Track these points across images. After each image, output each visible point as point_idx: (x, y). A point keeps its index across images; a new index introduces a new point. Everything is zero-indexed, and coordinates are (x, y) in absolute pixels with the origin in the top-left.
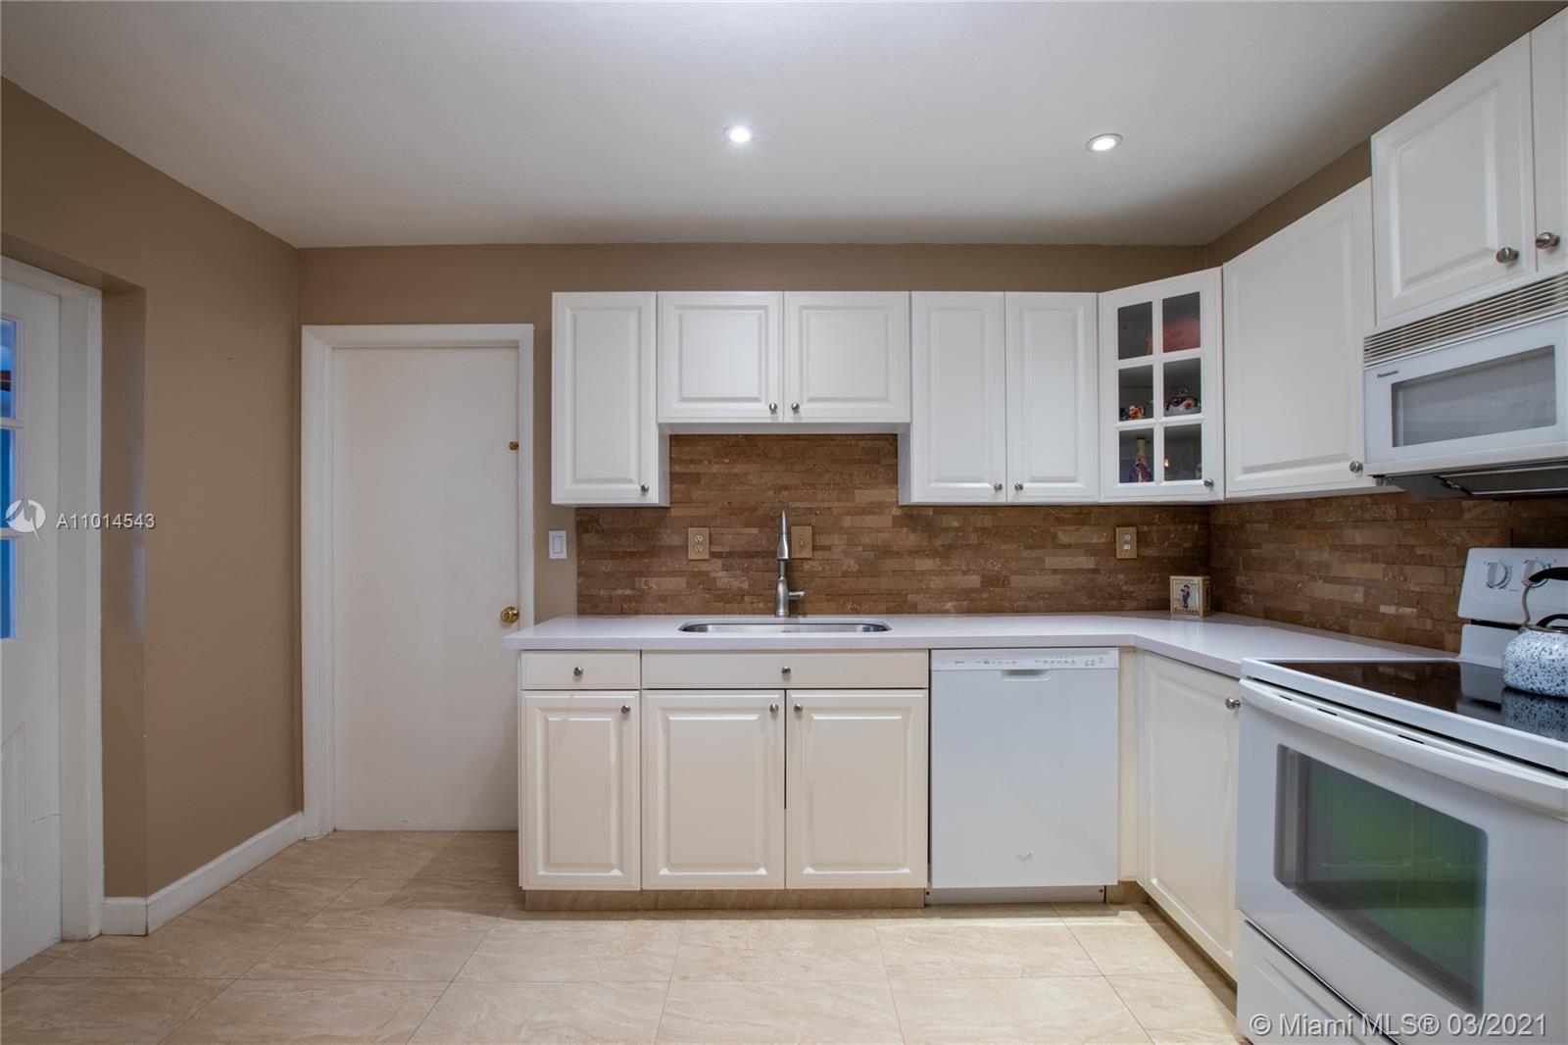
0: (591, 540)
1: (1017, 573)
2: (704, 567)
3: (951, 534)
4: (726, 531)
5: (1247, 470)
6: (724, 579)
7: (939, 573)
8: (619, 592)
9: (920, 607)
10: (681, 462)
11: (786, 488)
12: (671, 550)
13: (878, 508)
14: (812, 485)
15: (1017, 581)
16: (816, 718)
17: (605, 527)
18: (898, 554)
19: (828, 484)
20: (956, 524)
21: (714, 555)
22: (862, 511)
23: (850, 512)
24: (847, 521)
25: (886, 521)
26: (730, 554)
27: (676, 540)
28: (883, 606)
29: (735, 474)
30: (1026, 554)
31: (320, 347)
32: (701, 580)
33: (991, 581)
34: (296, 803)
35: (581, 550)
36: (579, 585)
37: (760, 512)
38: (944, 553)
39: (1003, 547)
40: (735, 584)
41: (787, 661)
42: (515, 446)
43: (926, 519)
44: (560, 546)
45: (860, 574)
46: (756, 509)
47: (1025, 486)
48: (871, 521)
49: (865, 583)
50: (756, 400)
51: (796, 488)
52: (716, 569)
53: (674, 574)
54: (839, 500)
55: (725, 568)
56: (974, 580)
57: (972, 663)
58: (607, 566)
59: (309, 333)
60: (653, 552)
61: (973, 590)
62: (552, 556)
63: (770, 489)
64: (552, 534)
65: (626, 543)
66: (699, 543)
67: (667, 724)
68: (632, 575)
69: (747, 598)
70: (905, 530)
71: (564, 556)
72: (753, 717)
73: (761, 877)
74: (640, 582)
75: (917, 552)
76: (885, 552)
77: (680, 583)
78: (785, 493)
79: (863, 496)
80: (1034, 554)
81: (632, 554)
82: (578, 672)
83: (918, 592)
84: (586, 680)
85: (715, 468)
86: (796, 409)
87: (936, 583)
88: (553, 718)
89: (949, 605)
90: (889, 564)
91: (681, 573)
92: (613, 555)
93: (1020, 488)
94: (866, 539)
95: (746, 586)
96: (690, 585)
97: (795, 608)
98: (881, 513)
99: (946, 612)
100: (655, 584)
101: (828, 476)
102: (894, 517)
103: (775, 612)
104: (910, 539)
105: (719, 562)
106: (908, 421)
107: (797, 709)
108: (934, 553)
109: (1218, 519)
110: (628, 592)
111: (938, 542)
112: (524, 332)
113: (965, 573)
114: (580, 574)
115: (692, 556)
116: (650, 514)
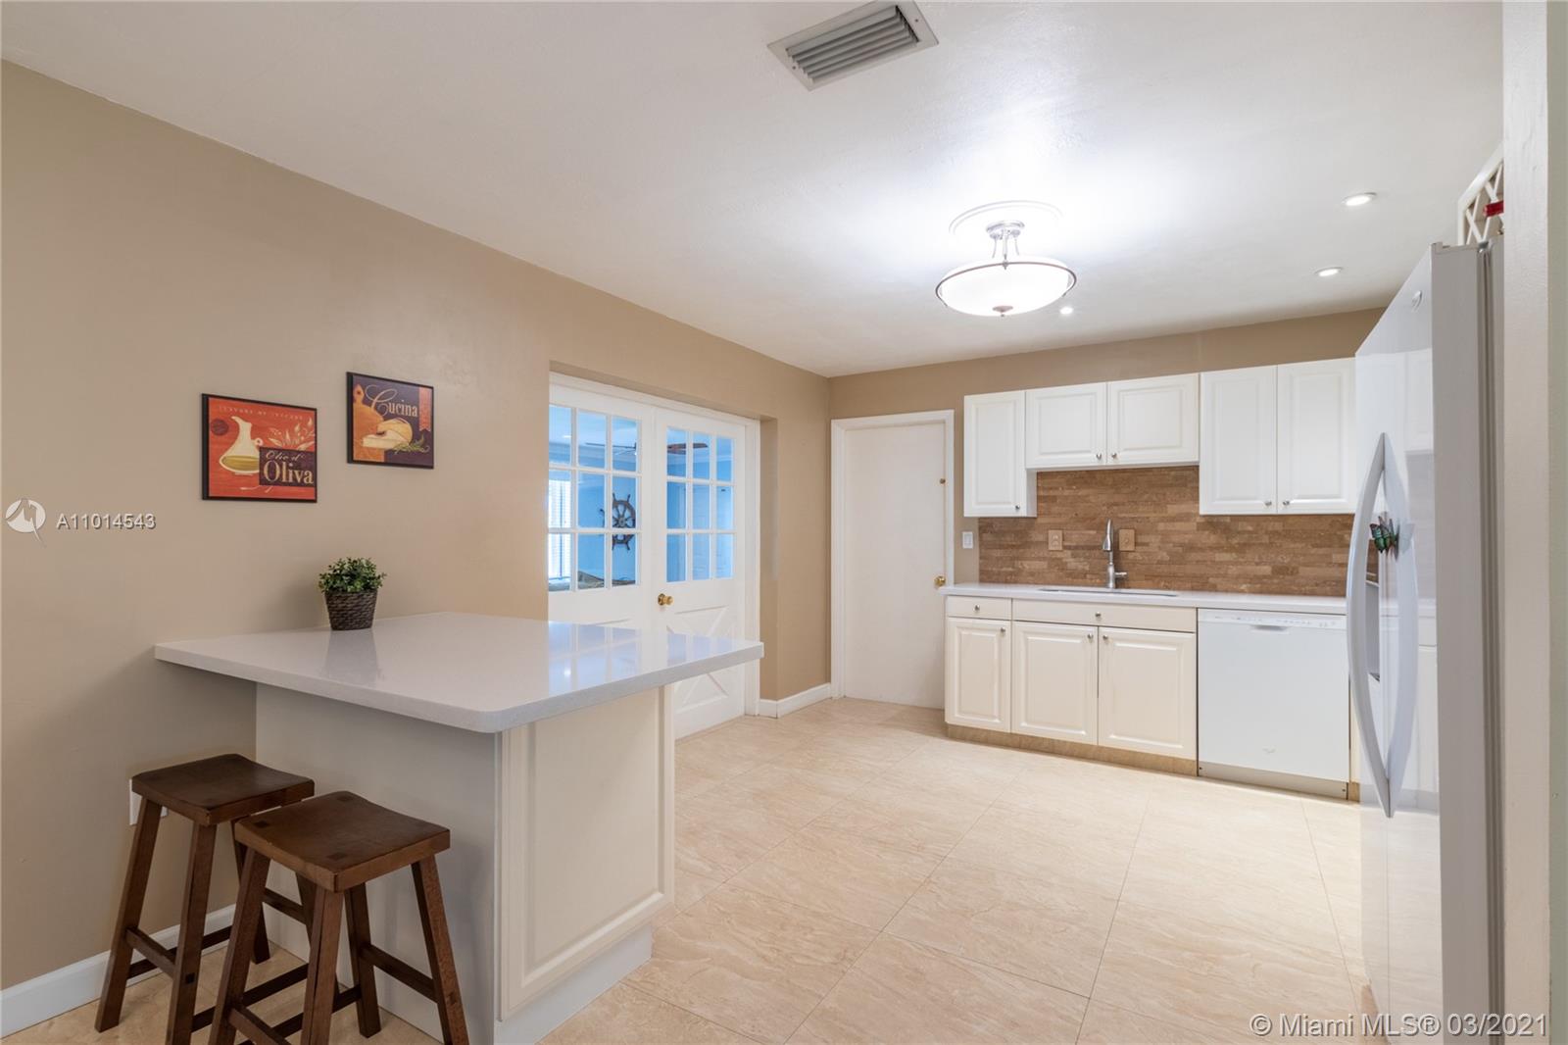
0: (988, 537)
1: (1306, 565)
2: (1059, 555)
3: (1246, 536)
4: (1074, 532)
6: (1072, 563)
7: (1235, 563)
8: (1004, 569)
9: (1219, 586)
10: (1044, 489)
11: (1116, 504)
12: (1038, 543)
13: (1186, 517)
14: (1135, 502)
15: (1304, 571)
16: (1118, 644)
17: (996, 529)
18: (1201, 550)
19: (1146, 501)
20: (1250, 528)
21: (1065, 547)
22: (1173, 519)
23: (1162, 520)
24: (1161, 526)
25: (1192, 526)
26: (1076, 548)
27: (1041, 538)
28: (1189, 585)
29: (1079, 497)
30: (1313, 551)
31: (840, 430)
32: (1057, 563)
33: (1280, 570)
34: (827, 679)
35: (982, 544)
36: (980, 565)
37: (1097, 521)
38: (1241, 549)
39: (1292, 546)
40: (1080, 567)
41: (1099, 609)
42: (943, 481)
43: (1219, 524)
44: (969, 541)
45: (1171, 562)
46: (1094, 519)
47: (1292, 502)
48: (1178, 526)
49: (1174, 568)
50: (1089, 452)
51: (1123, 504)
52: (1067, 556)
53: (1039, 559)
54: (1155, 512)
55: (1074, 556)
56: (1267, 569)
57: (1228, 618)
58: (997, 553)
59: (835, 424)
60: (1027, 545)
61: (1265, 577)
62: (965, 546)
63: (1104, 505)
64: (964, 533)
65: (1009, 539)
66: (1056, 540)
67: (1026, 640)
68: (1013, 559)
69: (1088, 576)
70: (1207, 532)
71: (971, 547)
72: (1078, 641)
73: (1081, 735)
74: (1018, 564)
75: (1218, 548)
76: (1191, 548)
77: (1044, 565)
78: (1115, 508)
79: (1173, 509)
80: (1322, 551)
81: (1013, 546)
82: (977, 608)
83: (1217, 576)
84: (981, 614)
85: (1067, 493)
86: (1114, 456)
87: (1233, 570)
88: (964, 633)
89: (1244, 587)
90: (1194, 556)
91: (1044, 559)
92: (1001, 547)
93: (1287, 503)
94: (1176, 539)
95: (1087, 568)
96: (1049, 567)
97: (1120, 583)
98: (1188, 520)
99: (1242, 592)
100: (1027, 565)
101: (1146, 497)
102: (1198, 523)
103: (1106, 585)
104: (1212, 539)
105: (1069, 552)
106: (1197, 459)
107: (1105, 638)
108: (1231, 549)
110: (1010, 569)
111: (1235, 541)
112: (948, 415)
113: (1257, 564)
114: (981, 558)
115: (1051, 548)
116: (1024, 521)
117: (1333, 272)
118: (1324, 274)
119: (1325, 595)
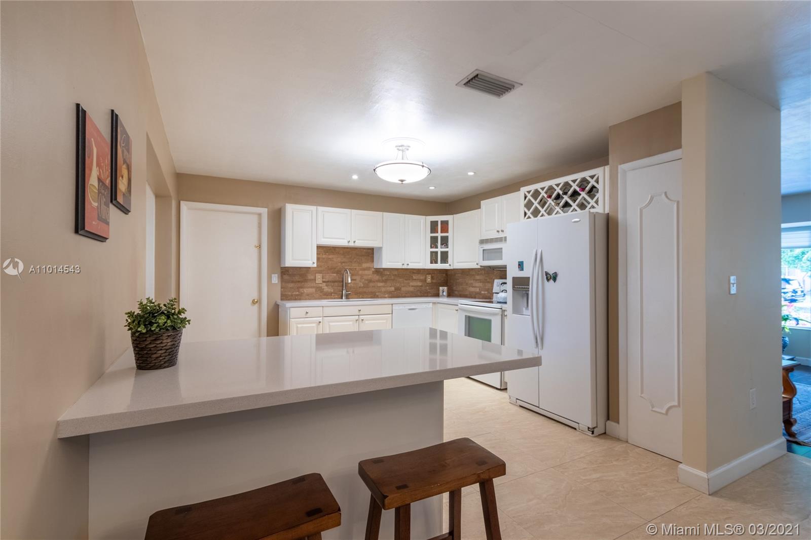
0: (286, 277)
1: (403, 287)
2: (320, 285)
3: (387, 276)
4: (327, 275)
5: (458, 263)
6: (326, 289)
7: (384, 287)
8: (295, 293)
9: (379, 296)
11: (344, 262)
12: (311, 280)
13: (368, 269)
14: (351, 262)
15: (403, 289)
16: (367, 322)
17: (291, 273)
18: (374, 282)
19: (355, 262)
20: (388, 273)
21: (324, 282)
22: (364, 269)
23: (361, 270)
24: (360, 272)
25: (370, 272)
26: (328, 282)
27: (312, 277)
28: (370, 296)
29: (330, 258)
30: (405, 281)
31: (187, 208)
32: (319, 289)
33: (397, 289)
35: (282, 280)
36: (281, 291)
37: (337, 270)
38: (385, 281)
39: (400, 280)
40: (329, 290)
41: (360, 308)
42: (258, 247)
43: (380, 272)
44: (275, 279)
45: (364, 287)
46: (335, 269)
48: (366, 272)
49: (365, 290)
50: (344, 239)
51: (347, 263)
52: (324, 286)
53: (311, 287)
54: (358, 266)
55: (327, 286)
56: (393, 289)
57: (401, 307)
58: (291, 285)
59: (183, 203)
60: (306, 281)
61: (392, 291)
62: (273, 282)
63: (339, 263)
64: (273, 275)
65: (297, 278)
66: (319, 278)
67: (329, 325)
68: (298, 288)
69: (333, 295)
70: (375, 275)
71: (277, 282)
72: (351, 323)
74: (301, 290)
75: (379, 281)
76: (370, 281)
77: (313, 290)
78: (344, 264)
79: (365, 265)
80: (407, 282)
81: (299, 281)
82: (307, 313)
83: (379, 292)
84: (311, 315)
85: (324, 256)
86: (354, 242)
87: (383, 289)
88: (299, 326)
89: (387, 296)
90: (371, 284)
91: (314, 287)
92: (293, 282)
93: (408, 265)
94: (365, 277)
95: (332, 291)
96: (316, 290)
97: (348, 297)
98: (369, 270)
99: (386, 298)
100: (306, 291)
101: (355, 260)
102: (373, 271)
103: (342, 298)
104: (376, 277)
105: (325, 284)
106: (381, 246)
107: (362, 320)
108: (383, 281)
109: (449, 273)
110: (297, 293)
111: (384, 278)
112: (264, 211)
113: (391, 287)
114: (282, 288)
115: (317, 282)
116: (304, 269)
117: (433, 188)
118: (431, 188)
119: (408, 297)
